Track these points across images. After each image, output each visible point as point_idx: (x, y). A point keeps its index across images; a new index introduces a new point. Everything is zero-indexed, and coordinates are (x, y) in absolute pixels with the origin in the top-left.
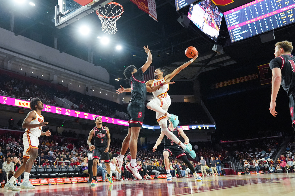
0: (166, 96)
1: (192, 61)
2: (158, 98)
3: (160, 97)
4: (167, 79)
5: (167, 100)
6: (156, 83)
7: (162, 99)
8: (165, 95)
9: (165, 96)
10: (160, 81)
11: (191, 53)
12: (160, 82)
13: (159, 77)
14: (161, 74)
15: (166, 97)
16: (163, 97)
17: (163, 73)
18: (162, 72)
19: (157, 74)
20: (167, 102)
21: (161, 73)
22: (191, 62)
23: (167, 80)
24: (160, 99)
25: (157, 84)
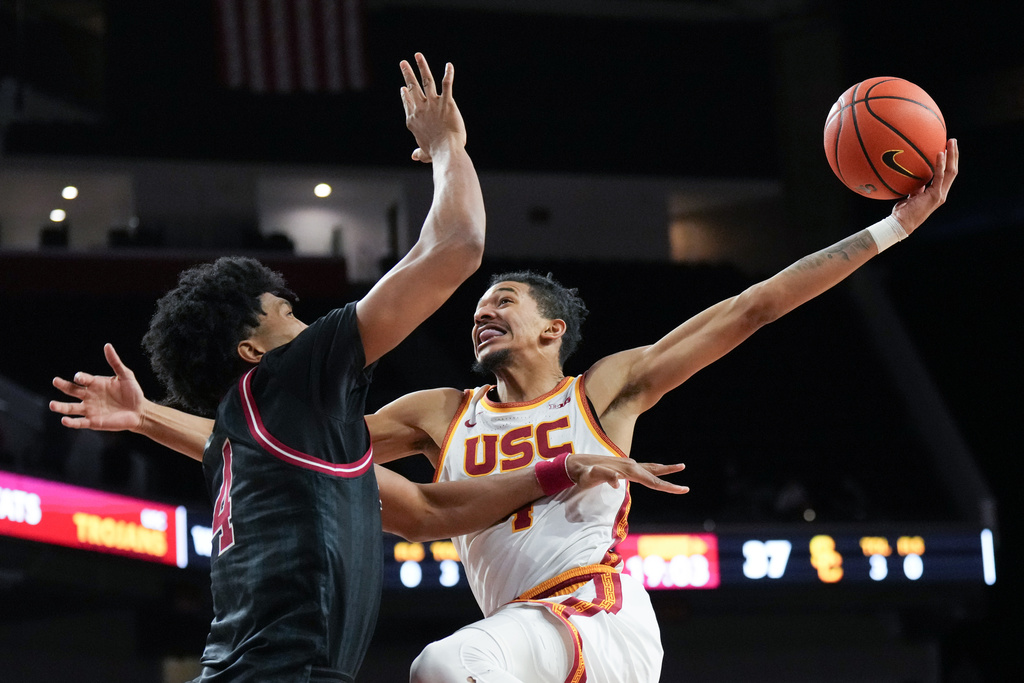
0: (618, 595)
1: (886, 233)
2: (543, 609)
3: (556, 601)
4: (615, 404)
5: (629, 643)
6: (490, 441)
7: (578, 621)
8: (608, 586)
9: (610, 600)
10: (543, 429)
11: (888, 158)
12: (533, 440)
13: (519, 376)
14: (544, 341)
15: (615, 609)
16: (590, 612)
17: (562, 331)
18: (552, 311)
19: (503, 343)
20: (627, 661)
21: (545, 323)
22: (870, 243)
23: (612, 415)
24: (558, 622)
25: (500, 456)
